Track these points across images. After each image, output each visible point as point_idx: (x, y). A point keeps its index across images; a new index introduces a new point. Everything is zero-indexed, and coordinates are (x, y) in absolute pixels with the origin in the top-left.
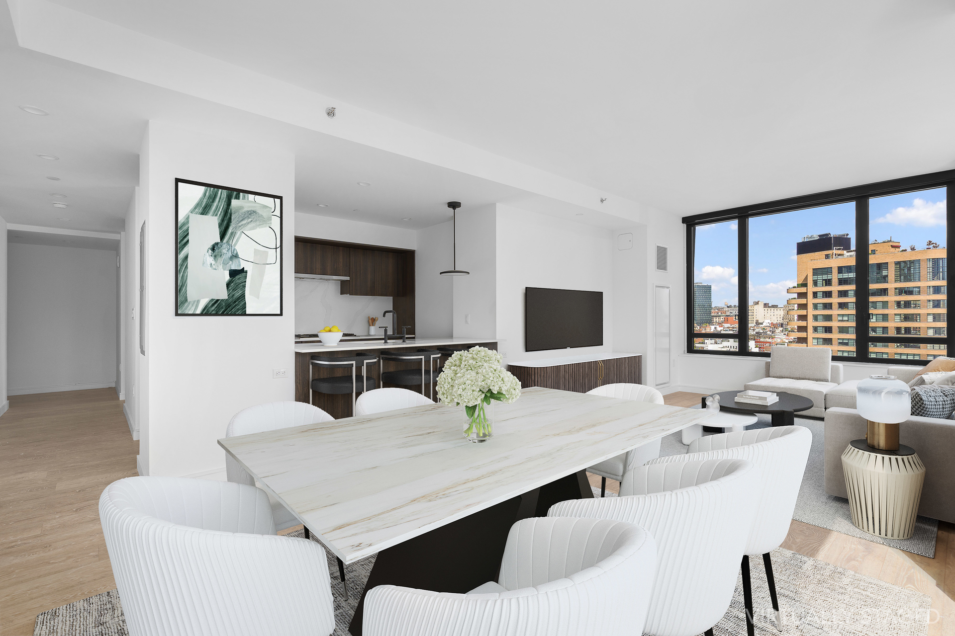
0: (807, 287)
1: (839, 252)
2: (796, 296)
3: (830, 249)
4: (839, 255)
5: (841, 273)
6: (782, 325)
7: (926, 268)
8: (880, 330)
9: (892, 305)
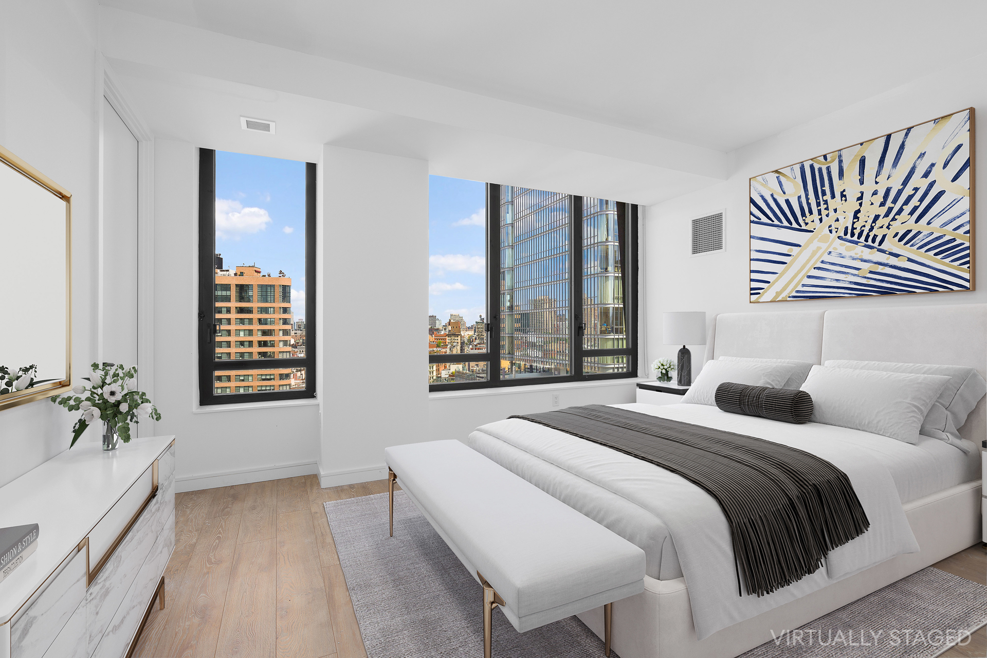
7: (278, 292)
8: (246, 344)
9: (255, 321)
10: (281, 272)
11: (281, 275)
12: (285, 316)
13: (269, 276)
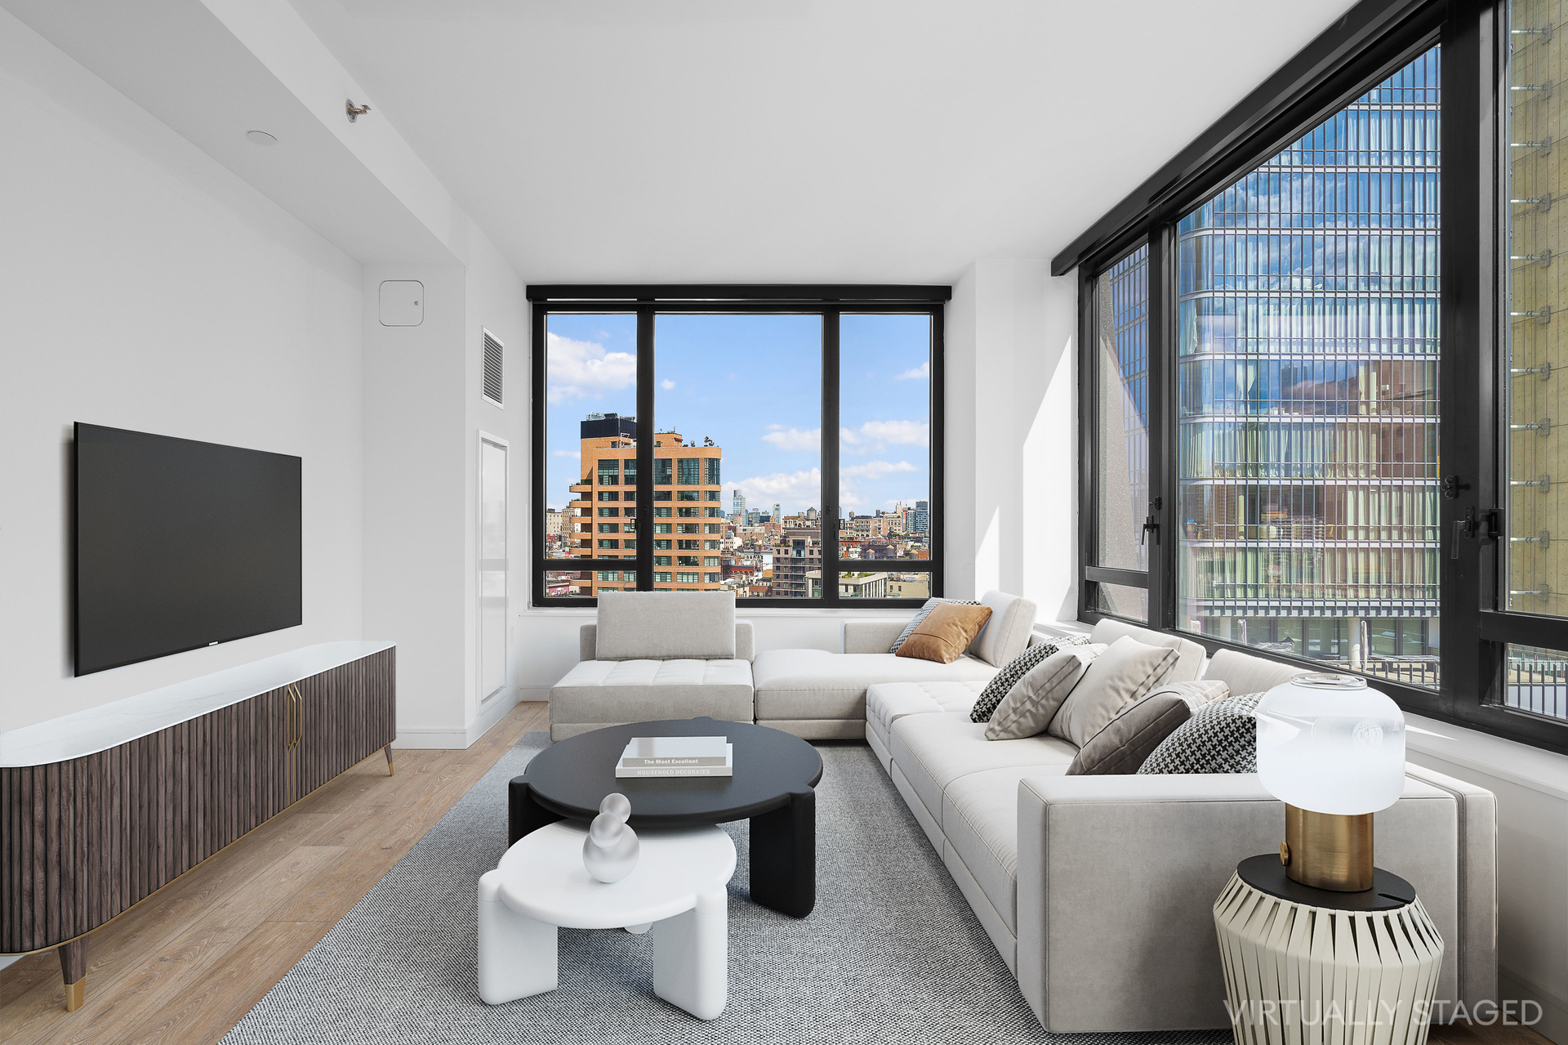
0: (592, 484)
1: (626, 440)
2: (579, 496)
3: (617, 435)
4: (626, 444)
5: (628, 468)
6: (560, 538)
7: (704, 468)
8: (664, 544)
9: (675, 512)
10: (707, 440)
11: (708, 444)
12: (712, 504)
13: (693, 445)
